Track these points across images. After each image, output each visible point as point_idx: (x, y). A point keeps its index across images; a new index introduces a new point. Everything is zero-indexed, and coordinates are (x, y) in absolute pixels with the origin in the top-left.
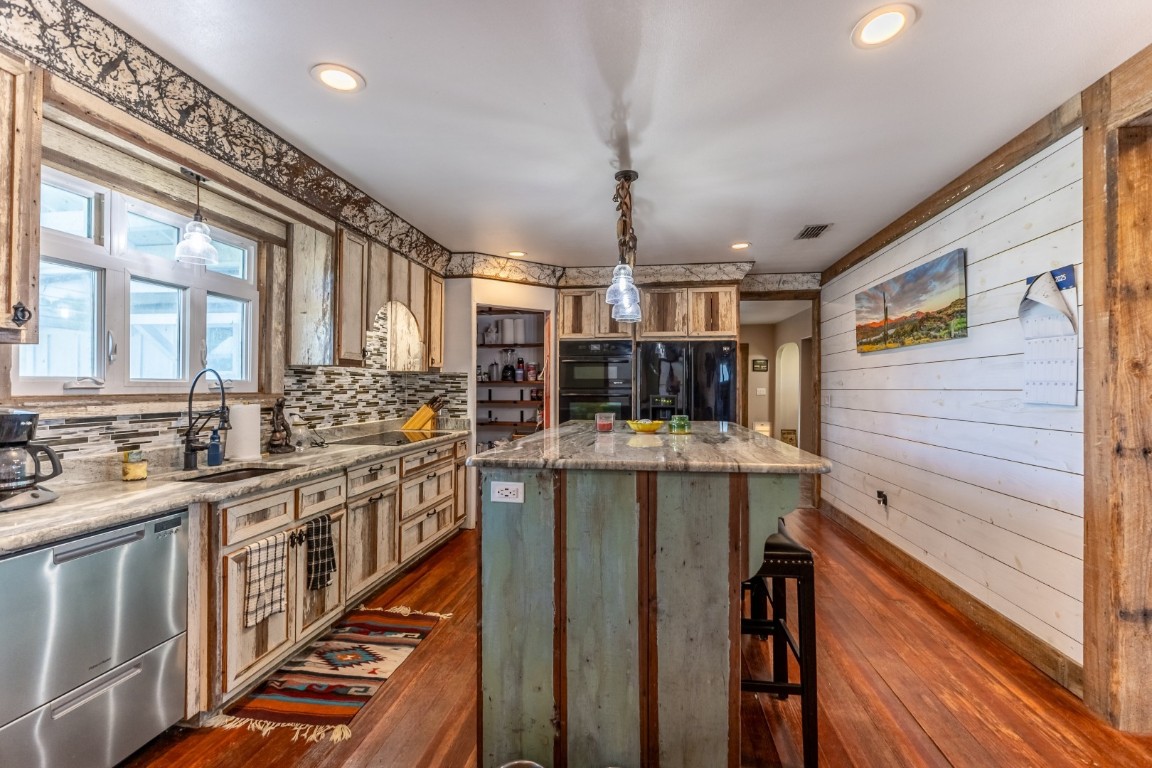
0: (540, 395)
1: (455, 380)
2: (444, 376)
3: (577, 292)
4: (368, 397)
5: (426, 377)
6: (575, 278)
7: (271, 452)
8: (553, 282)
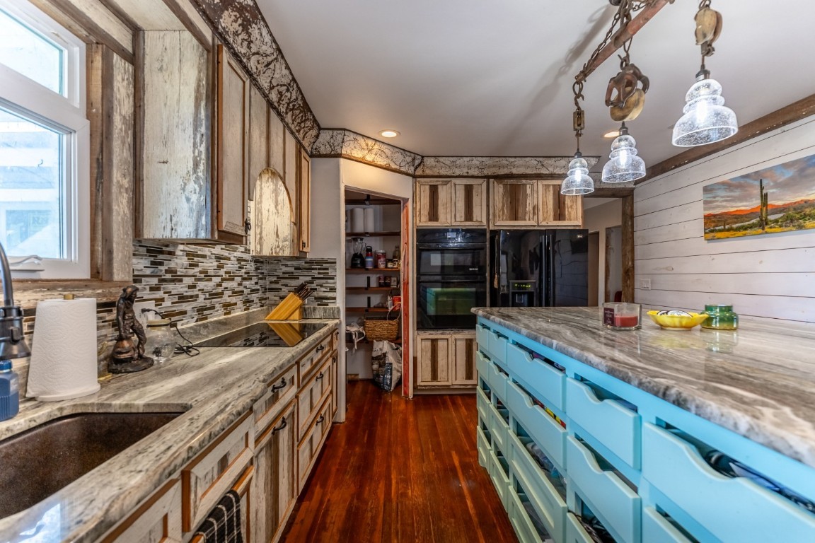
0: (387, 281)
1: (324, 267)
2: (311, 262)
3: (434, 181)
4: (233, 285)
5: (289, 263)
6: (432, 168)
7: (114, 372)
8: (411, 171)
